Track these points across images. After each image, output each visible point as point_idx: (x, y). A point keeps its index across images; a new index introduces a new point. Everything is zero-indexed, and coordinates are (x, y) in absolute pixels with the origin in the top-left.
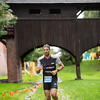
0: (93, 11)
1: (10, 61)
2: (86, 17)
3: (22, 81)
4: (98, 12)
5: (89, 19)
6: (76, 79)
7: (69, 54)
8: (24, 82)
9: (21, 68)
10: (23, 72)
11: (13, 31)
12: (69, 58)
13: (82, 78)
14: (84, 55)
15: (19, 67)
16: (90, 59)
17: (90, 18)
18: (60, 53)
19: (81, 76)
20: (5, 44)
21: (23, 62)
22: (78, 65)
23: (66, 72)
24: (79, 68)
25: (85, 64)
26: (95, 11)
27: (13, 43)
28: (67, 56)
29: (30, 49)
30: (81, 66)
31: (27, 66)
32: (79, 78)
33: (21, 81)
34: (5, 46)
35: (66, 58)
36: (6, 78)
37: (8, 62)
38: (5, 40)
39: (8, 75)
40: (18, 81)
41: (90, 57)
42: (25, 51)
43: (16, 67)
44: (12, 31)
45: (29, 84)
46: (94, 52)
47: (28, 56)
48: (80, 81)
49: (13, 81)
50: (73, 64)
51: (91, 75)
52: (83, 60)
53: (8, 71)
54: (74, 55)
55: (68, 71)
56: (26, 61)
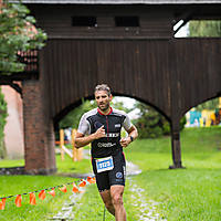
0: (209, 22)
1: (30, 127)
2: (194, 35)
3: (56, 170)
4: (219, 22)
5: (199, 39)
6: (171, 168)
7: (156, 113)
8: (59, 172)
9: (53, 142)
10: (57, 150)
11: (37, 63)
12: (156, 121)
13: (183, 165)
14: (188, 115)
15: (49, 140)
16: (202, 125)
17: (202, 35)
18: (138, 111)
19: (182, 160)
20: (19, 90)
21: (57, 130)
22: (176, 138)
23: (149, 152)
24: (179, 144)
25: (190, 134)
26: (213, 22)
27: (37, 89)
28: (153, 118)
29: (72, 102)
30: (181, 139)
31: (66, 139)
32: (177, 164)
33: (53, 171)
34: (19, 95)
35: (151, 123)
36: (22, 163)
37: (25, 130)
38: (19, 83)
39: (26, 156)
40: (48, 169)
41: (202, 120)
42: (63, 107)
43: (43, 141)
44: (34, 63)
45: (70, 176)
46: (211, 109)
47: (70, 117)
48: (179, 170)
49: (36, 171)
50: (166, 134)
51: (203, 158)
52: (188, 125)
53: (26, 149)
54: (168, 115)
55: (154, 149)
56: (64, 128)
